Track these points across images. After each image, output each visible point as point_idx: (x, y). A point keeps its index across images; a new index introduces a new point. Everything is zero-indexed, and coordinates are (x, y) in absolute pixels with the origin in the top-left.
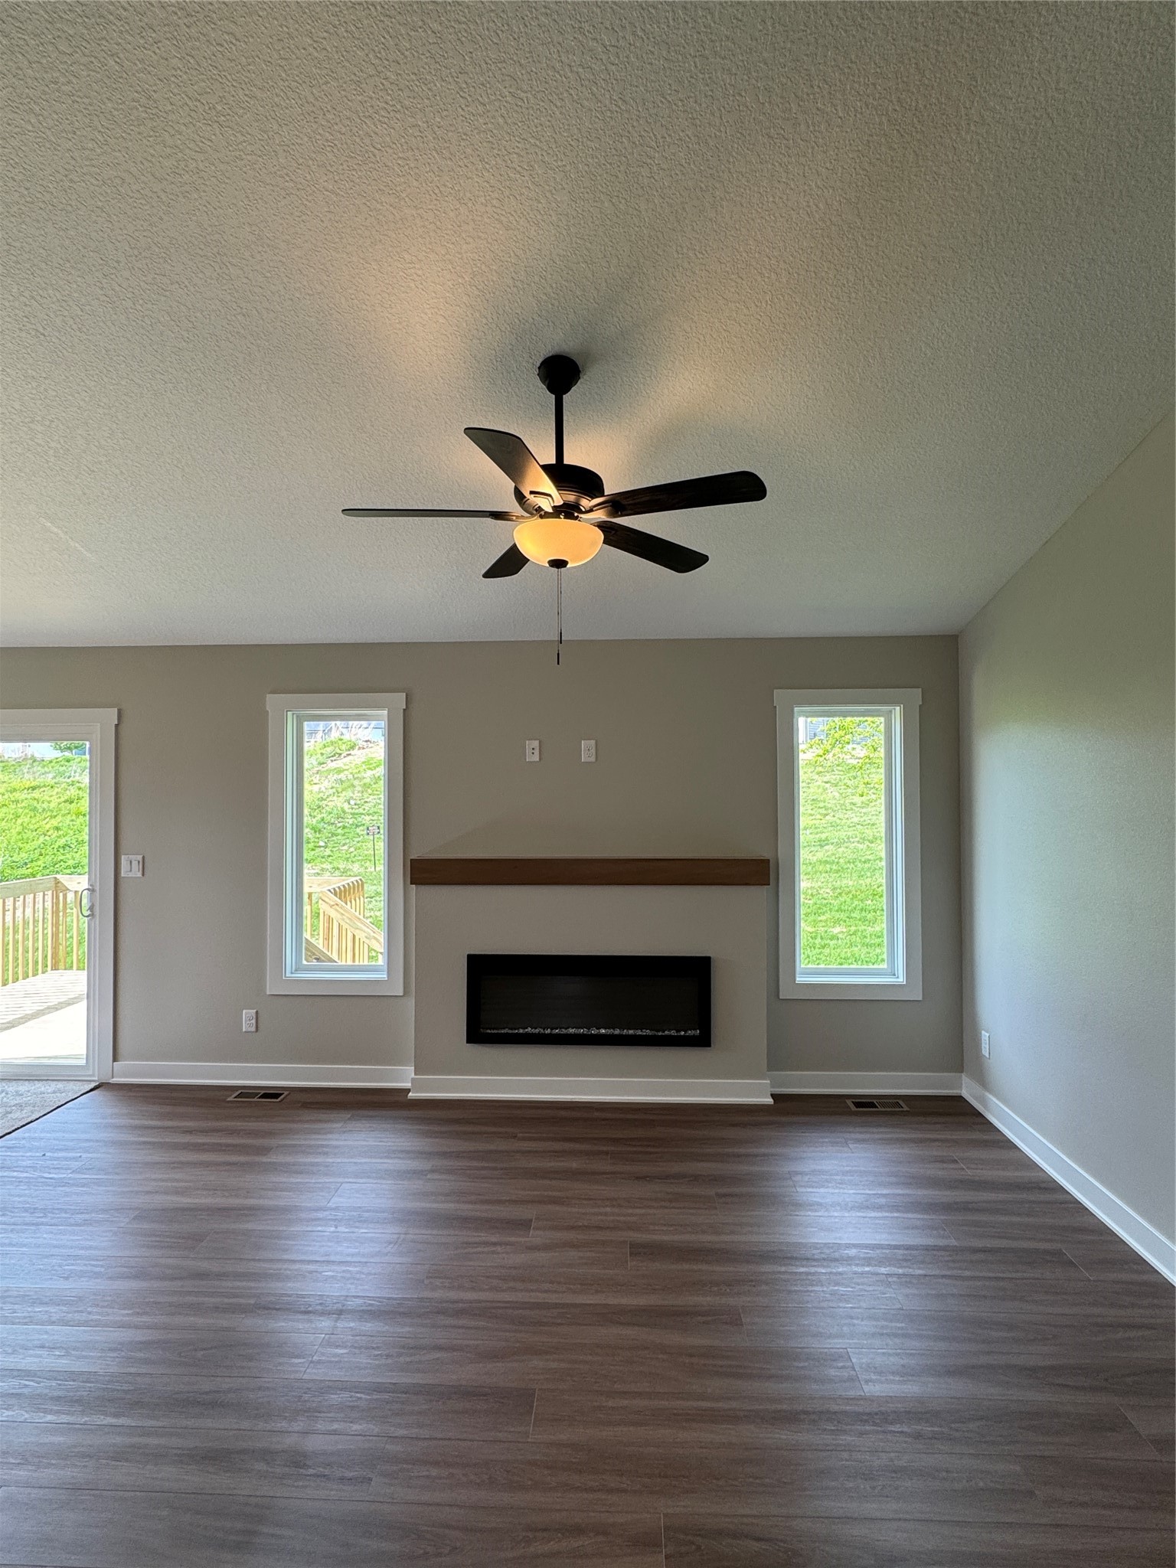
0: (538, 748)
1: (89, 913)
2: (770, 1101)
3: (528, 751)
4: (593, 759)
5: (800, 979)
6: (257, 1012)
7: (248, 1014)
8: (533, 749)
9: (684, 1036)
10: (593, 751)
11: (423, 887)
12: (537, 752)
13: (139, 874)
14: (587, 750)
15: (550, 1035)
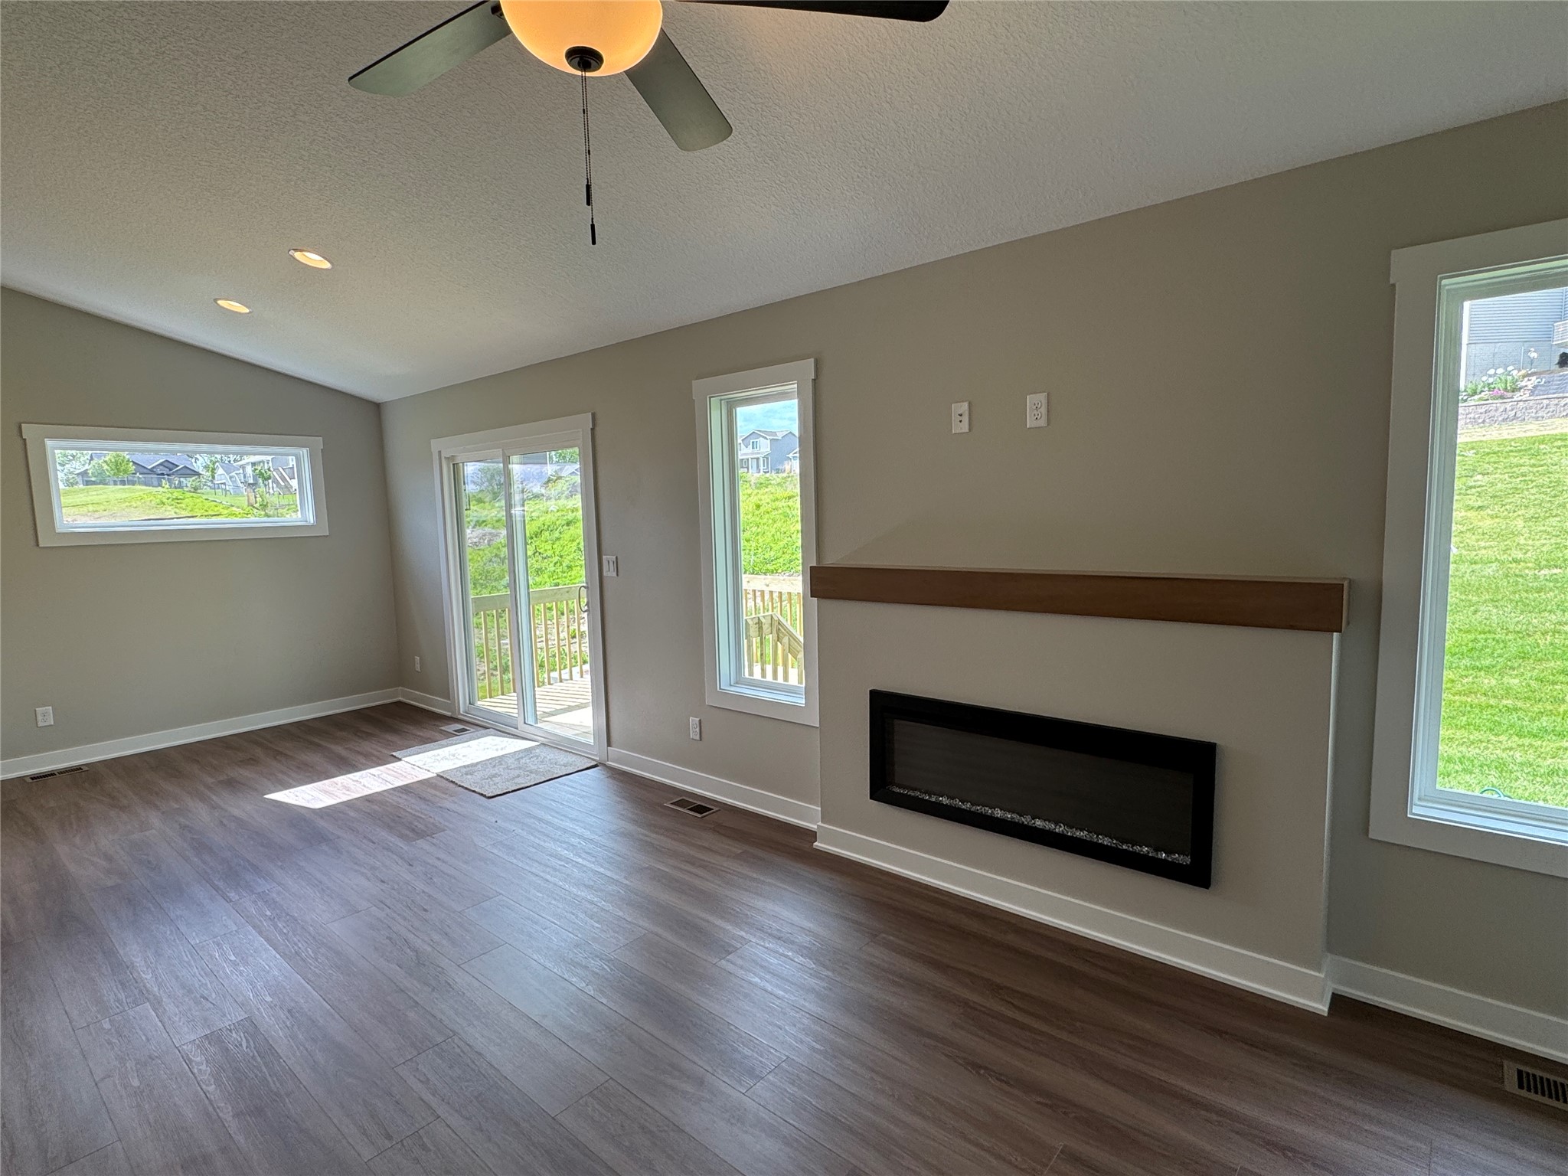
0: (967, 412)
1: (586, 608)
2: (1322, 1008)
3: (955, 418)
4: (1042, 423)
5: (1419, 810)
6: (700, 720)
7: (693, 721)
8: (961, 415)
9: (1165, 860)
10: (1043, 410)
11: (824, 600)
12: (965, 419)
13: (615, 574)
14: (1035, 410)
15: (969, 812)
